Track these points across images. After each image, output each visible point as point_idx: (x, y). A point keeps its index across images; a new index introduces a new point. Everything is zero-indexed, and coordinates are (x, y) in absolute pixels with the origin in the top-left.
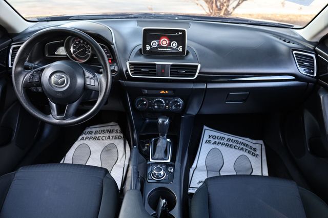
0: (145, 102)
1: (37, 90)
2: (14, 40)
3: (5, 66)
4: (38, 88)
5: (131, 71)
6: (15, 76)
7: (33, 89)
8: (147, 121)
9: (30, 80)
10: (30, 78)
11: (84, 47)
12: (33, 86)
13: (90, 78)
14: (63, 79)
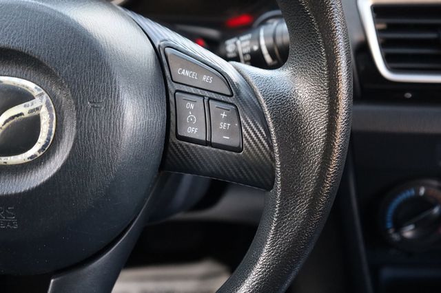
13: (206, 94)
14: (22, 109)
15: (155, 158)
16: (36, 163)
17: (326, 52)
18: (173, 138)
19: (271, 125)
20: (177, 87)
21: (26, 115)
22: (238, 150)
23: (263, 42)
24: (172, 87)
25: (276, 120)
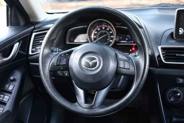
0: (179, 94)
1: (63, 74)
2: (36, 28)
3: (25, 54)
4: (65, 72)
5: (163, 57)
6: (42, 58)
7: (60, 73)
8: (174, 119)
9: (57, 63)
10: (58, 61)
11: (105, 33)
12: (60, 70)
13: (124, 60)
14: (95, 61)
15: (115, 71)
16: (96, 69)
17: (144, 52)
18: (118, 68)
19: (135, 65)
20: (119, 59)
21: (95, 62)
22: (129, 69)
23: (136, 54)
24: (118, 59)
25: (136, 64)
